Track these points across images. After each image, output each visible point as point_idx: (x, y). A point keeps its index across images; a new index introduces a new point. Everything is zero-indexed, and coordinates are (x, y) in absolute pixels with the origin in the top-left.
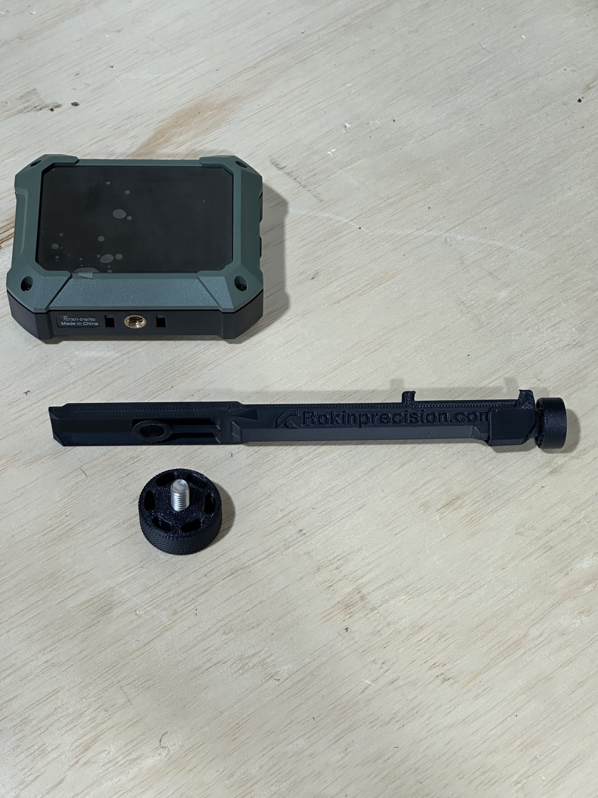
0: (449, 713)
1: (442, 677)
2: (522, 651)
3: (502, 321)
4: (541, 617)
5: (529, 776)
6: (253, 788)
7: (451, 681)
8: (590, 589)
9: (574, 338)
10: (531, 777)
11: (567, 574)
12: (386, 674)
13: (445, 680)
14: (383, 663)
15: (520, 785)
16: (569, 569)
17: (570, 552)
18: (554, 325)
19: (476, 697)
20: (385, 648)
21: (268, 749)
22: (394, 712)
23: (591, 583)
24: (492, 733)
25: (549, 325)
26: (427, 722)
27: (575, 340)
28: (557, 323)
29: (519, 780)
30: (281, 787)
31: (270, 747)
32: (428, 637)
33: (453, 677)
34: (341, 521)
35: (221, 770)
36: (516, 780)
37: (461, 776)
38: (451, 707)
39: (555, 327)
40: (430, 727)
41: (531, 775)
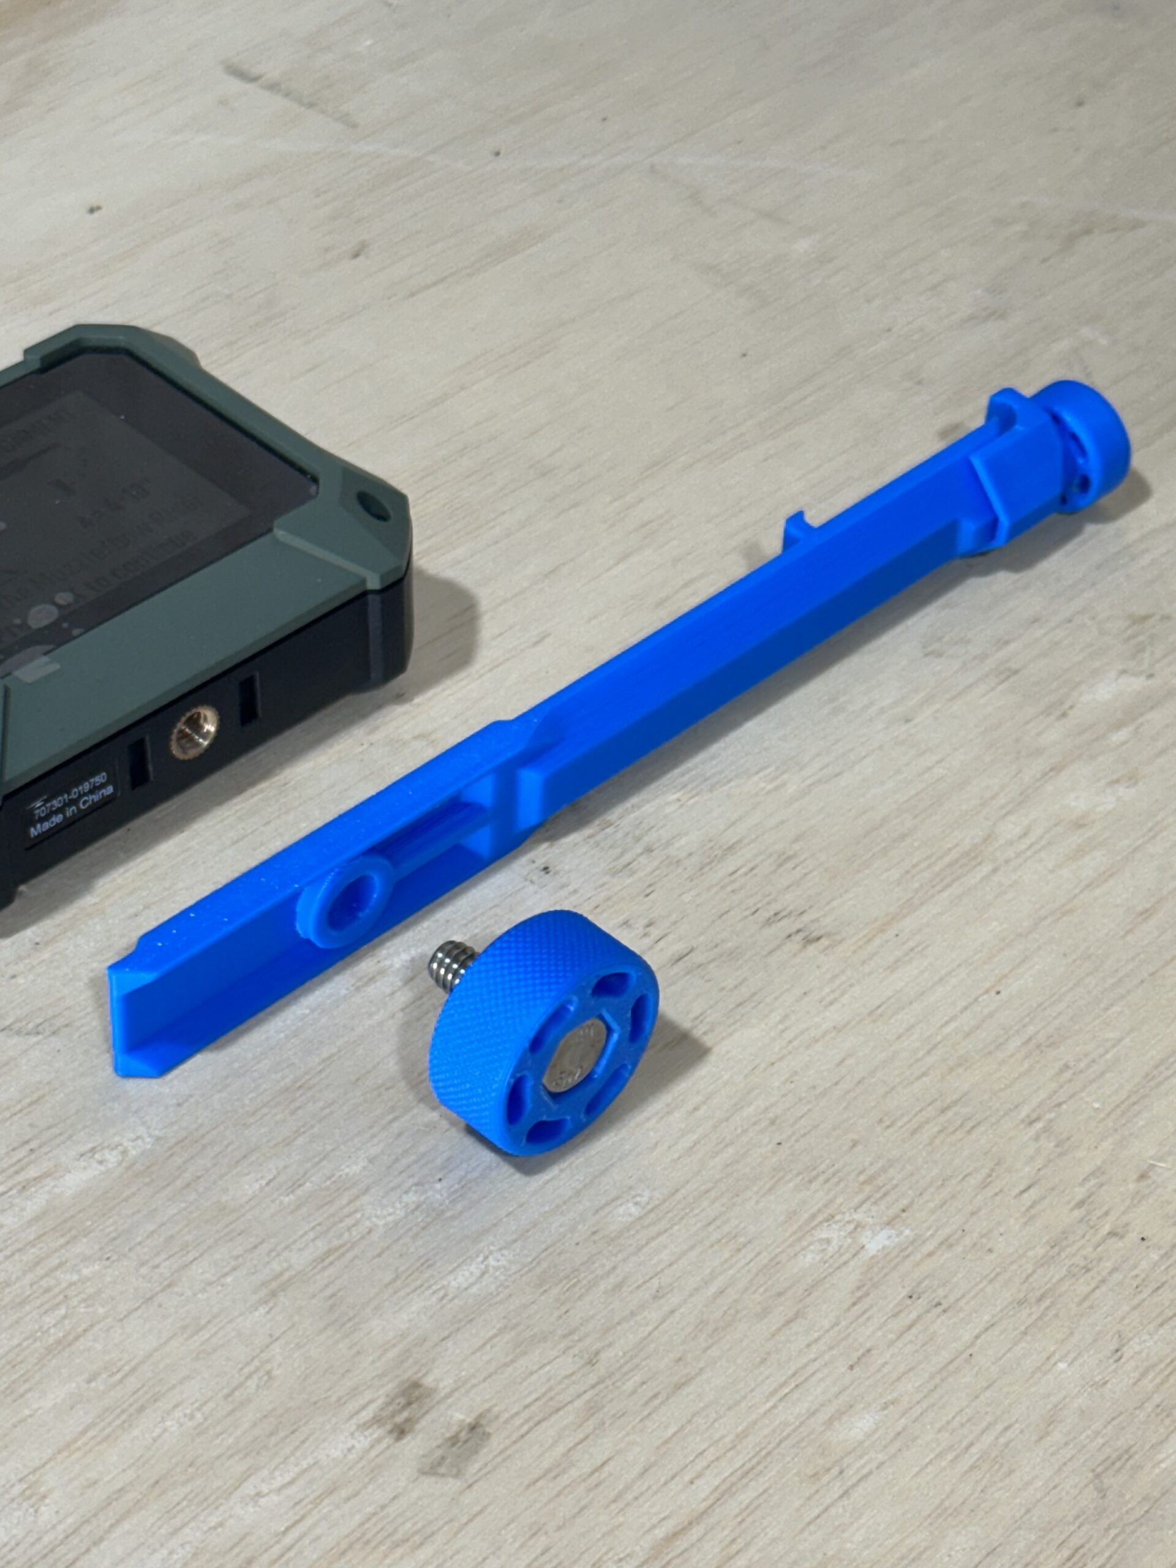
0: (831, 1003)
1: (802, 935)
2: (986, 869)
4: (1019, 800)
5: (1059, 1105)
6: (357, 1203)
7: (824, 942)
8: (1125, 737)
9: (982, 306)
10: (1064, 1107)
11: (1064, 715)
12: (661, 943)
13: (809, 941)
14: (648, 925)
15: (1039, 1125)
16: (1066, 706)
17: (1060, 675)
19: (892, 968)
20: (647, 895)
22: (692, 1016)
23: (1124, 726)
24: (947, 1030)
25: (920, 290)
26: (781, 1027)
27: (985, 309)
29: (1034, 1116)
30: (430, 1193)
32: (750, 865)
33: (829, 935)
35: (269, 1177)
36: (1028, 1116)
37: (887, 1123)
38: (833, 991)
39: (934, 292)
40: (789, 1035)
41: (1064, 1102)
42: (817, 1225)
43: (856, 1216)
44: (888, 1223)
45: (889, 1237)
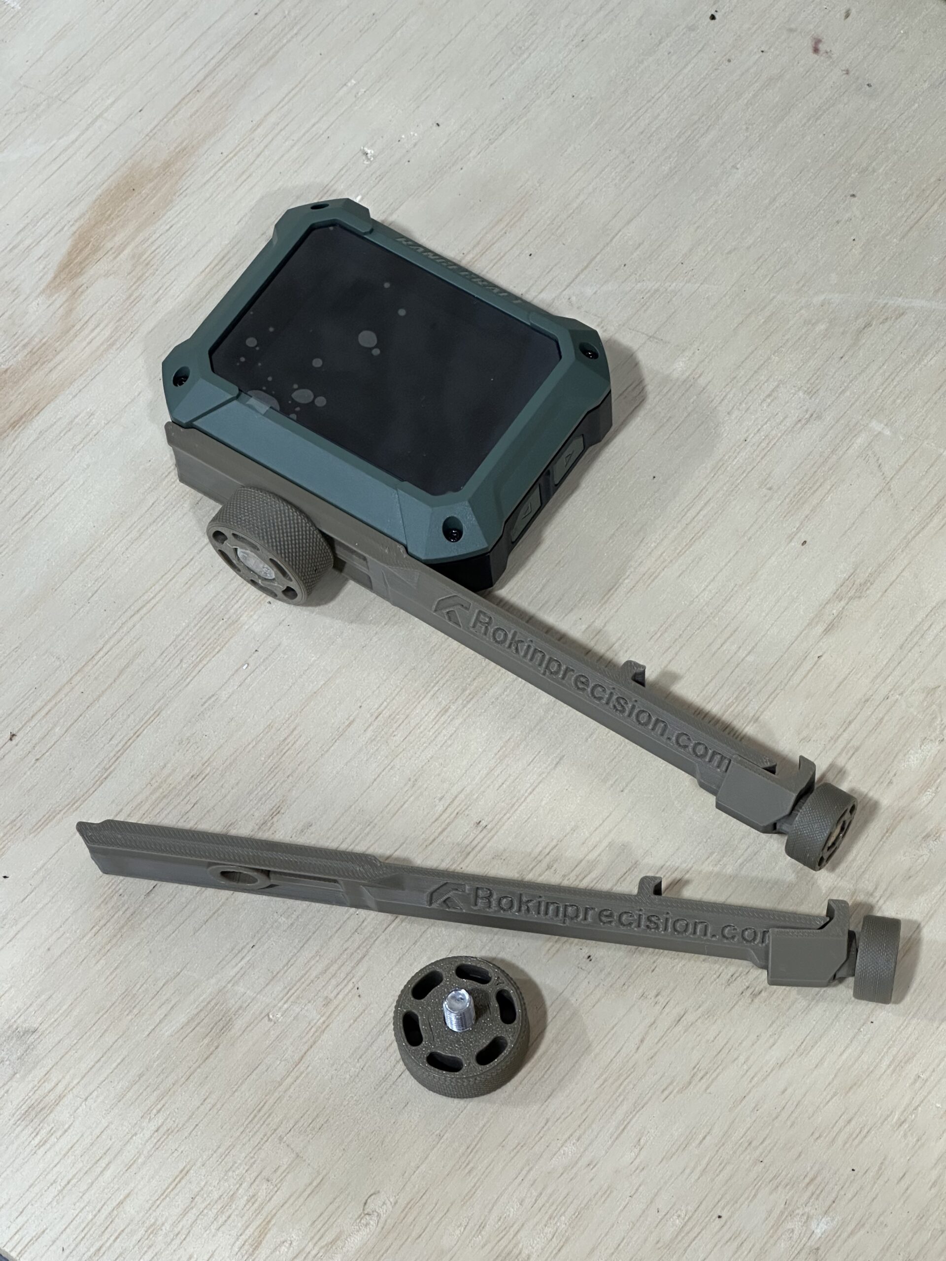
0: (773, 1045)
1: (750, 991)
3: (690, 409)
4: (869, 861)
5: (916, 1109)
6: (519, 1236)
7: (764, 995)
8: (930, 797)
9: (805, 408)
10: (920, 1109)
11: (891, 782)
12: (667, 1010)
13: (755, 996)
14: (657, 995)
15: (906, 1126)
16: (892, 774)
17: (885, 748)
18: (769, 396)
20: (653, 971)
21: (524, 1172)
22: (692, 1065)
23: (928, 787)
24: (844, 1057)
25: (762, 397)
26: (745, 1067)
27: (807, 411)
28: (773, 391)
29: (902, 1119)
30: (558, 1224)
31: (527, 1168)
34: (535, 792)
35: (464, 1224)
36: (899, 1118)
37: (817, 1135)
39: (772, 398)
40: (751, 1073)
41: (919, 1105)
42: (785, 1219)
43: (807, 1210)
44: (826, 1212)
45: (828, 1223)
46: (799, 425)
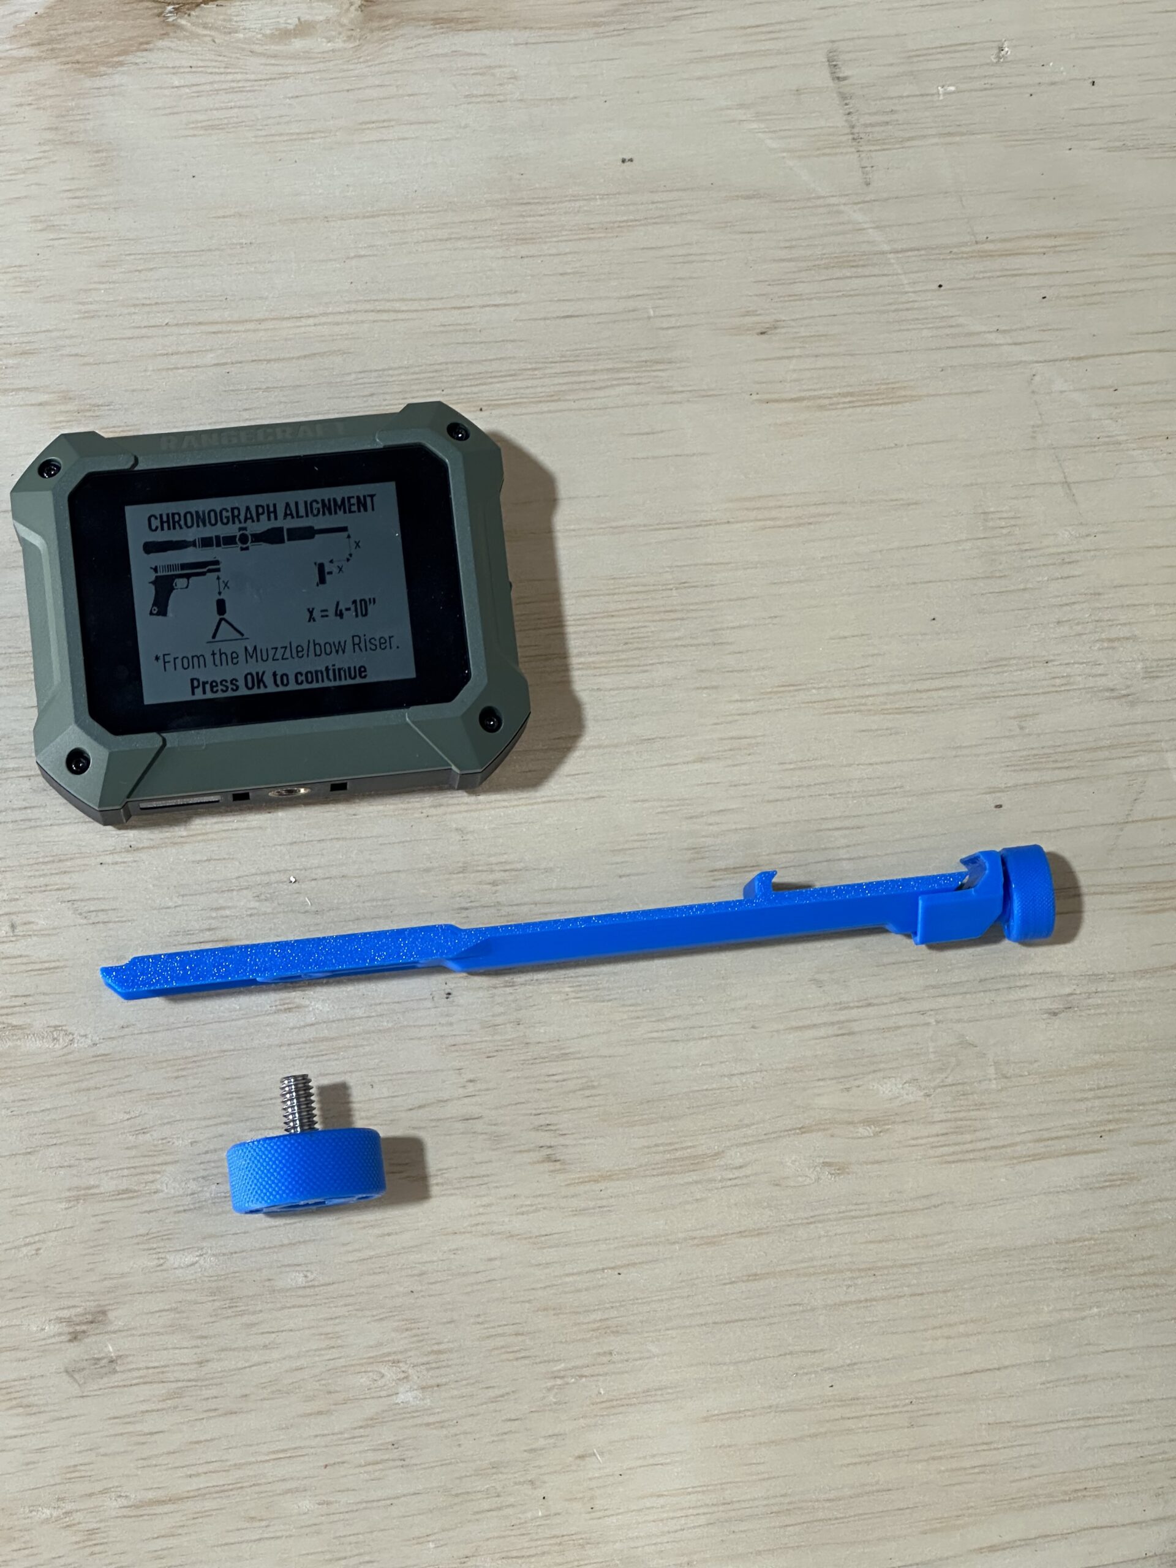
0: (523, 1214)
1: (549, 1151)
2: (694, 1177)
3: (1030, 585)
4: (760, 1138)
5: (581, 1376)
6: (164, 1167)
7: (558, 1166)
8: (866, 1134)
9: (1129, 683)
10: (584, 1379)
11: (848, 1090)
12: (466, 1100)
13: (549, 1159)
14: (471, 1081)
15: (559, 1382)
16: (857, 1083)
17: (875, 1055)
18: (1110, 640)
19: (578, 1212)
20: (488, 1057)
21: (218, 1121)
22: (440, 1166)
23: (874, 1124)
24: (567, 1279)
25: (1103, 636)
26: (481, 1210)
27: (1128, 687)
28: (1118, 639)
29: (562, 1374)
30: (205, 1189)
31: (225, 1119)
32: (565, 1076)
33: (563, 1162)
34: (548, 805)
35: (132, 1115)
36: (559, 1371)
37: (480, 1320)
38: (531, 1205)
40: (482, 1219)
41: (586, 1376)
42: (386, 1361)
43: (410, 1371)
44: (423, 1388)
45: (416, 1398)
46: (1107, 694)
